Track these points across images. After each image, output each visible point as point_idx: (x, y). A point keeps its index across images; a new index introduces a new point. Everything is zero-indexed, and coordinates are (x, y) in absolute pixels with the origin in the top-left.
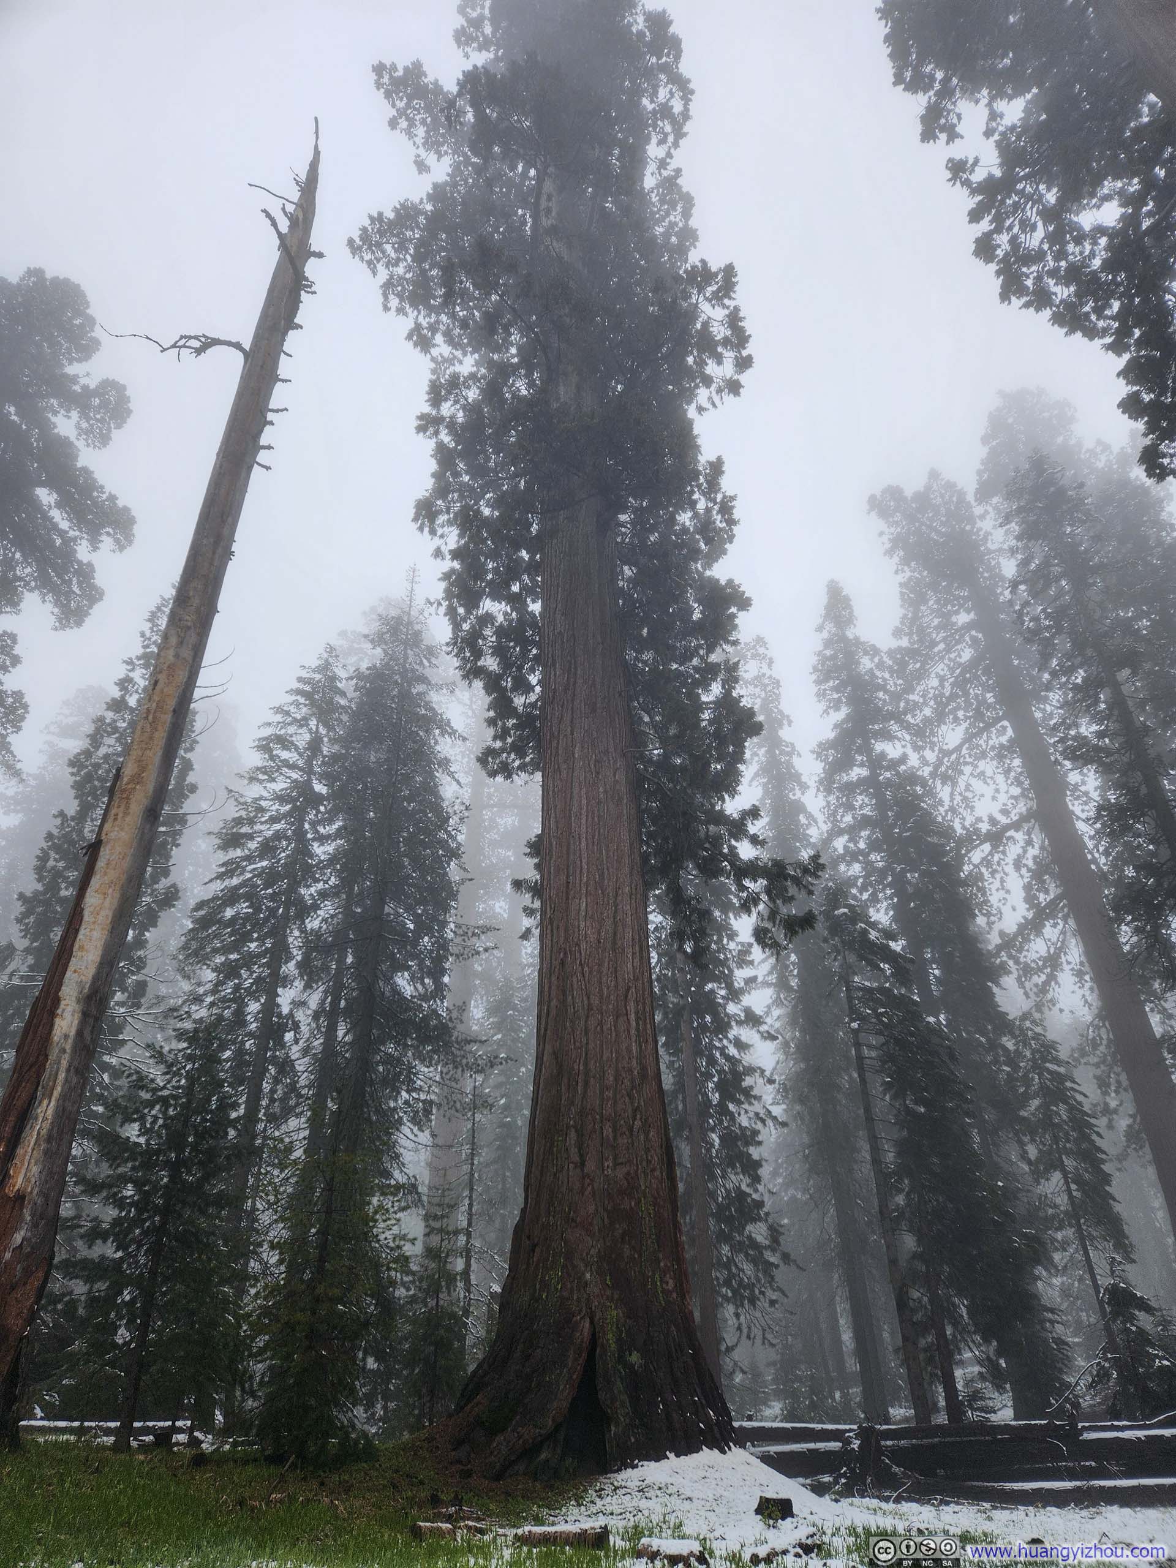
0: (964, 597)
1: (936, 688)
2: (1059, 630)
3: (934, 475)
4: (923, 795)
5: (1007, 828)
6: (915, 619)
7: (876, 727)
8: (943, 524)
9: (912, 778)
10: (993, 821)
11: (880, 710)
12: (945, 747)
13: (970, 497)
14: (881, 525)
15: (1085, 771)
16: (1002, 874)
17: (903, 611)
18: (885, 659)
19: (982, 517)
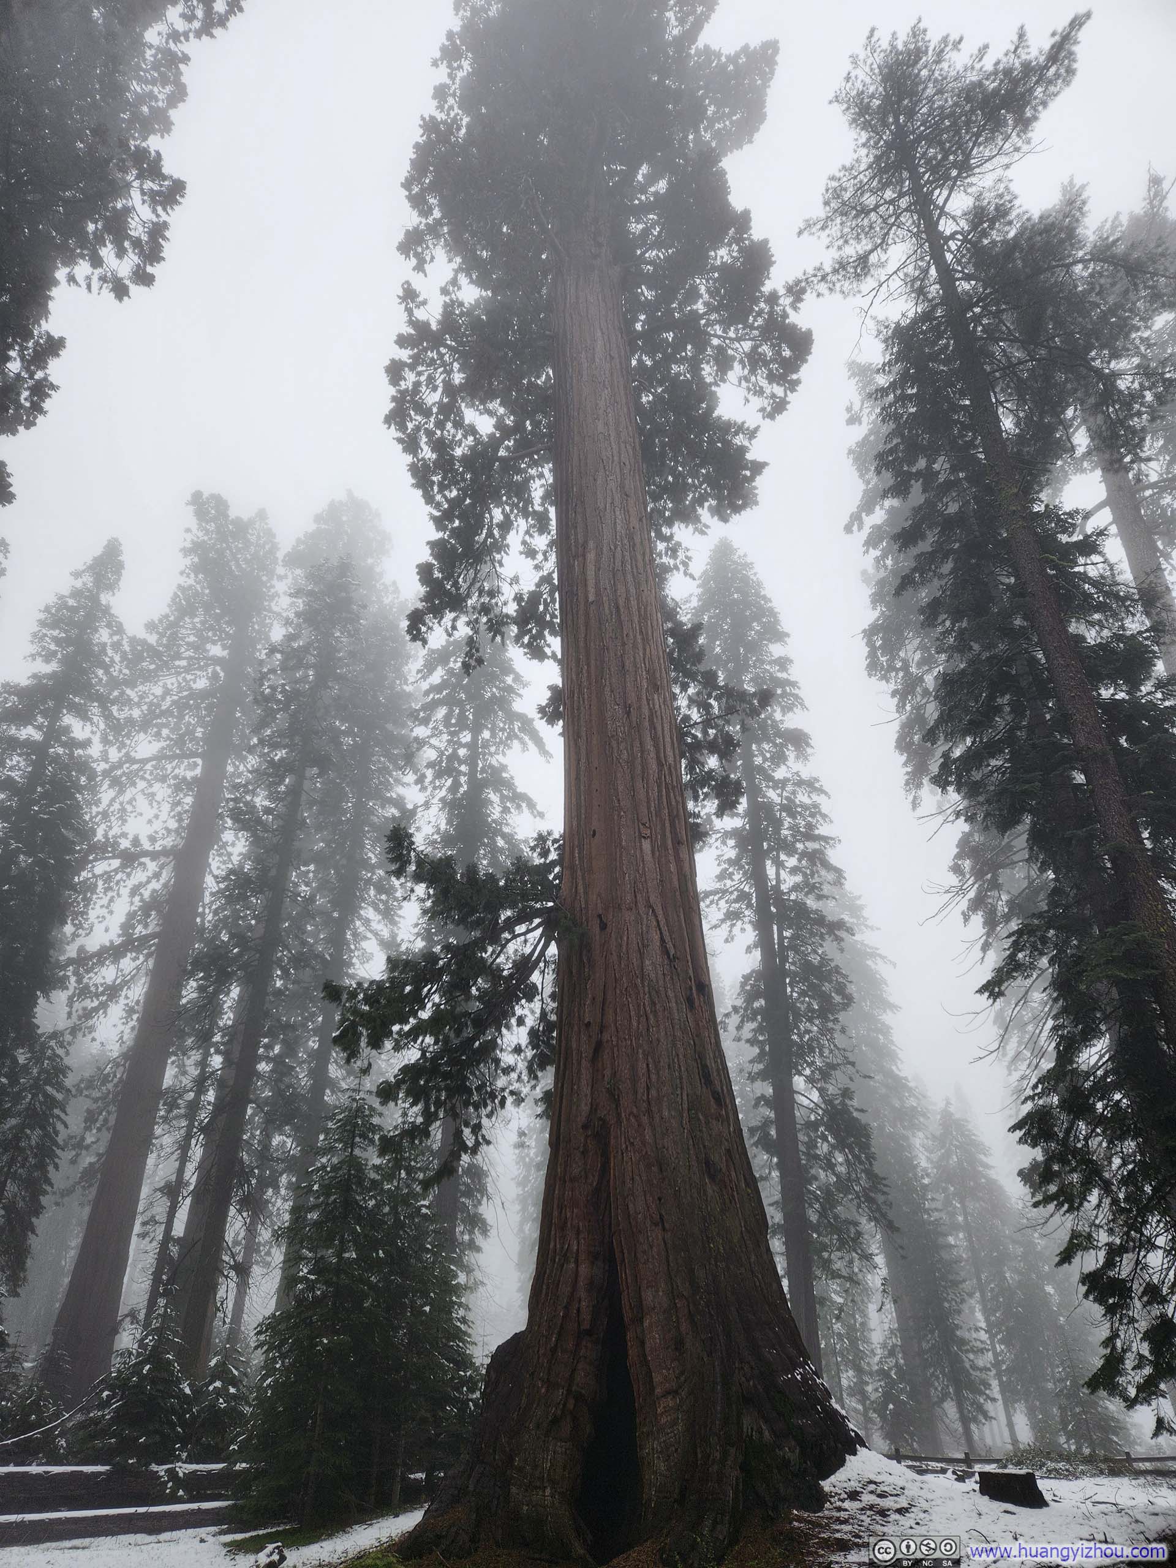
0: (227, 633)
1: (156, 697)
2: (286, 708)
3: (262, 515)
4: (84, 787)
5: (146, 854)
6: (174, 625)
7: (77, 700)
8: (245, 560)
9: (84, 766)
10: (136, 842)
11: (91, 686)
12: (133, 754)
13: (280, 555)
14: (192, 522)
15: (240, 835)
16: (115, 894)
17: (167, 610)
18: (124, 642)
19: (281, 578)
